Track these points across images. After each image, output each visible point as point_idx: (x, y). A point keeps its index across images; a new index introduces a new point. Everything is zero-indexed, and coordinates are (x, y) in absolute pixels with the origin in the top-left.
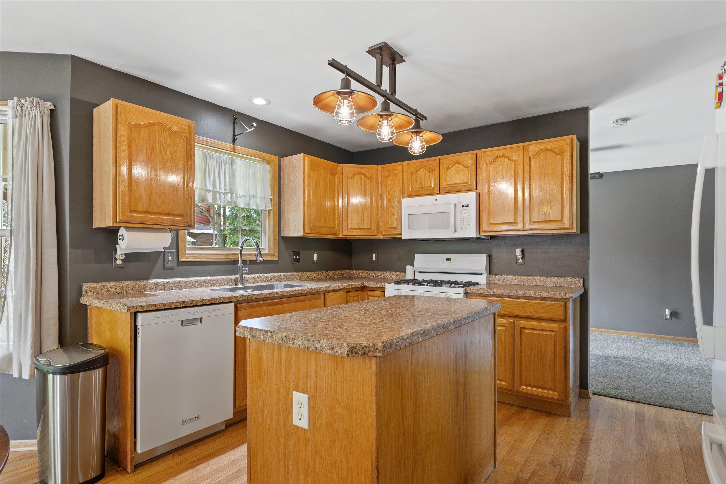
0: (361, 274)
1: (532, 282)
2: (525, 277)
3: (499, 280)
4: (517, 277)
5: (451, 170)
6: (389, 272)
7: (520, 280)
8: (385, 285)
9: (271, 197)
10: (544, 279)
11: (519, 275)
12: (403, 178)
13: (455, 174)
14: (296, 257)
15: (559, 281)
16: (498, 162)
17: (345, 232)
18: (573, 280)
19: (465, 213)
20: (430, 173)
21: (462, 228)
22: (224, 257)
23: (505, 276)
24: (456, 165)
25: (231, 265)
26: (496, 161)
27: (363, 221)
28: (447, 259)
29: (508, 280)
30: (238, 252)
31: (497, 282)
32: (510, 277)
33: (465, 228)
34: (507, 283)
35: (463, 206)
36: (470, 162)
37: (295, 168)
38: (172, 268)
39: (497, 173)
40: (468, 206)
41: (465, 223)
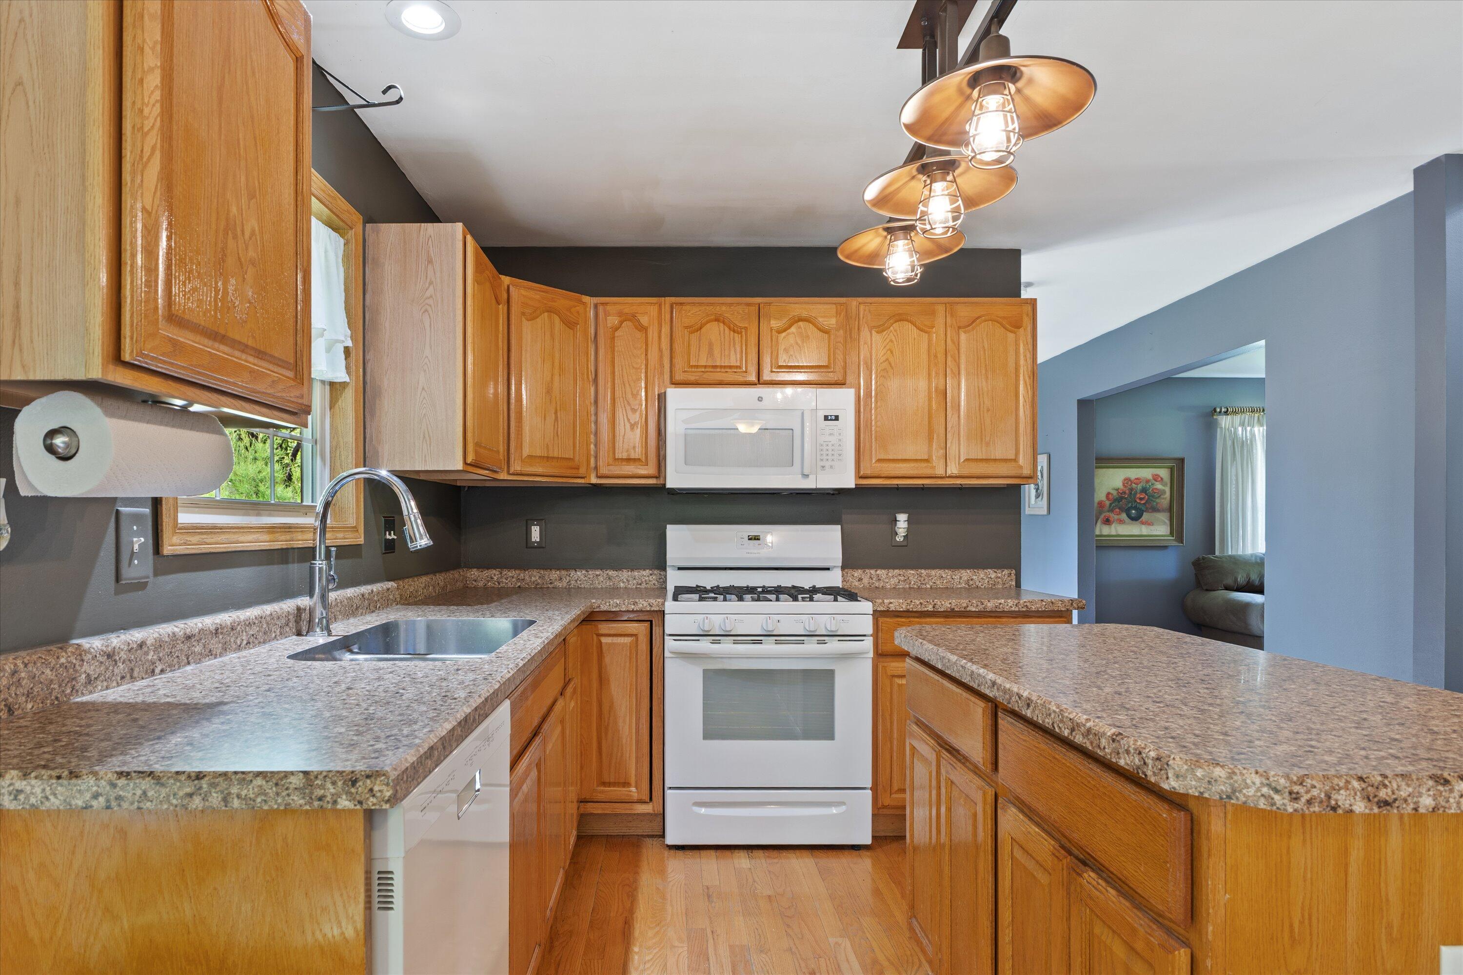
0: (495, 578)
1: (926, 580)
2: (912, 572)
3: (860, 580)
4: (897, 571)
5: (789, 334)
6: (584, 572)
7: (902, 578)
8: (665, 605)
9: (349, 343)
10: (946, 574)
11: (900, 569)
12: (660, 337)
13: (797, 343)
14: (390, 534)
15: (974, 577)
16: (896, 331)
17: (516, 467)
18: (1000, 575)
19: (831, 434)
20: (736, 335)
21: (823, 467)
23: (873, 572)
24: (801, 323)
26: (892, 328)
27: (556, 438)
28: (750, 537)
29: (879, 580)
31: (857, 584)
32: (882, 572)
34: (877, 584)
35: (826, 418)
36: (833, 321)
37: (430, 261)
38: (141, 586)
39: (892, 352)
40: (837, 418)
41: (824, 457)
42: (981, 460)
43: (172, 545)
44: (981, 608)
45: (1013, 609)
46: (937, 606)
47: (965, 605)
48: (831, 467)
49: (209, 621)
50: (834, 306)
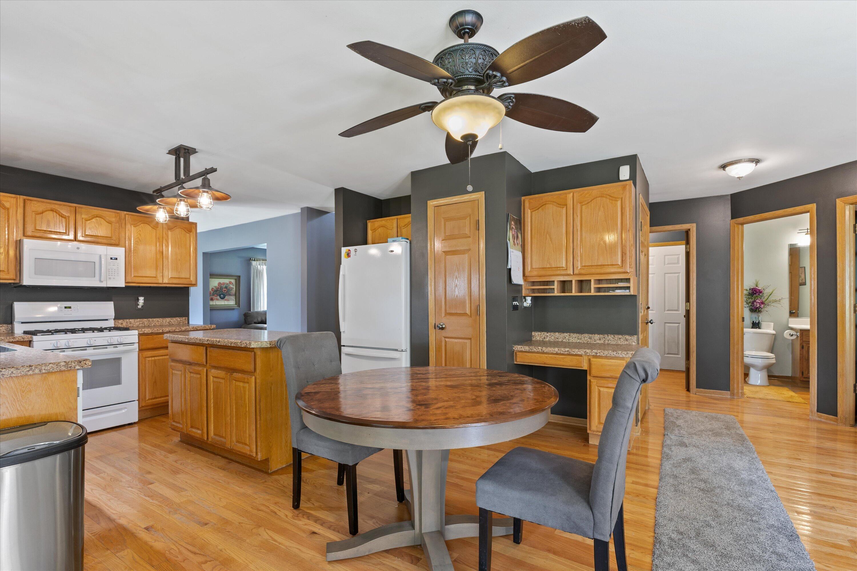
1: (152, 323)
2: (146, 320)
3: (123, 323)
4: (139, 320)
5: (91, 222)
7: (141, 322)
10: (160, 320)
11: (140, 318)
12: (17, 214)
13: (95, 226)
15: (171, 320)
16: (142, 227)
18: (181, 319)
19: (113, 265)
20: (63, 219)
21: (110, 278)
23: (128, 320)
24: (98, 218)
26: (140, 226)
28: (66, 308)
29: (131, 323)
31: (121, 325)
32: (132, 321)
34: (130, 325)
35: (111, 259)
36: (113, 219)
39: (140, 235)
40: (116, 259)
41: (110, 274)
42: (177, 278)
46: (164, 330)
47: (174, 329)
48: (114, 278)
50: (114, 213)
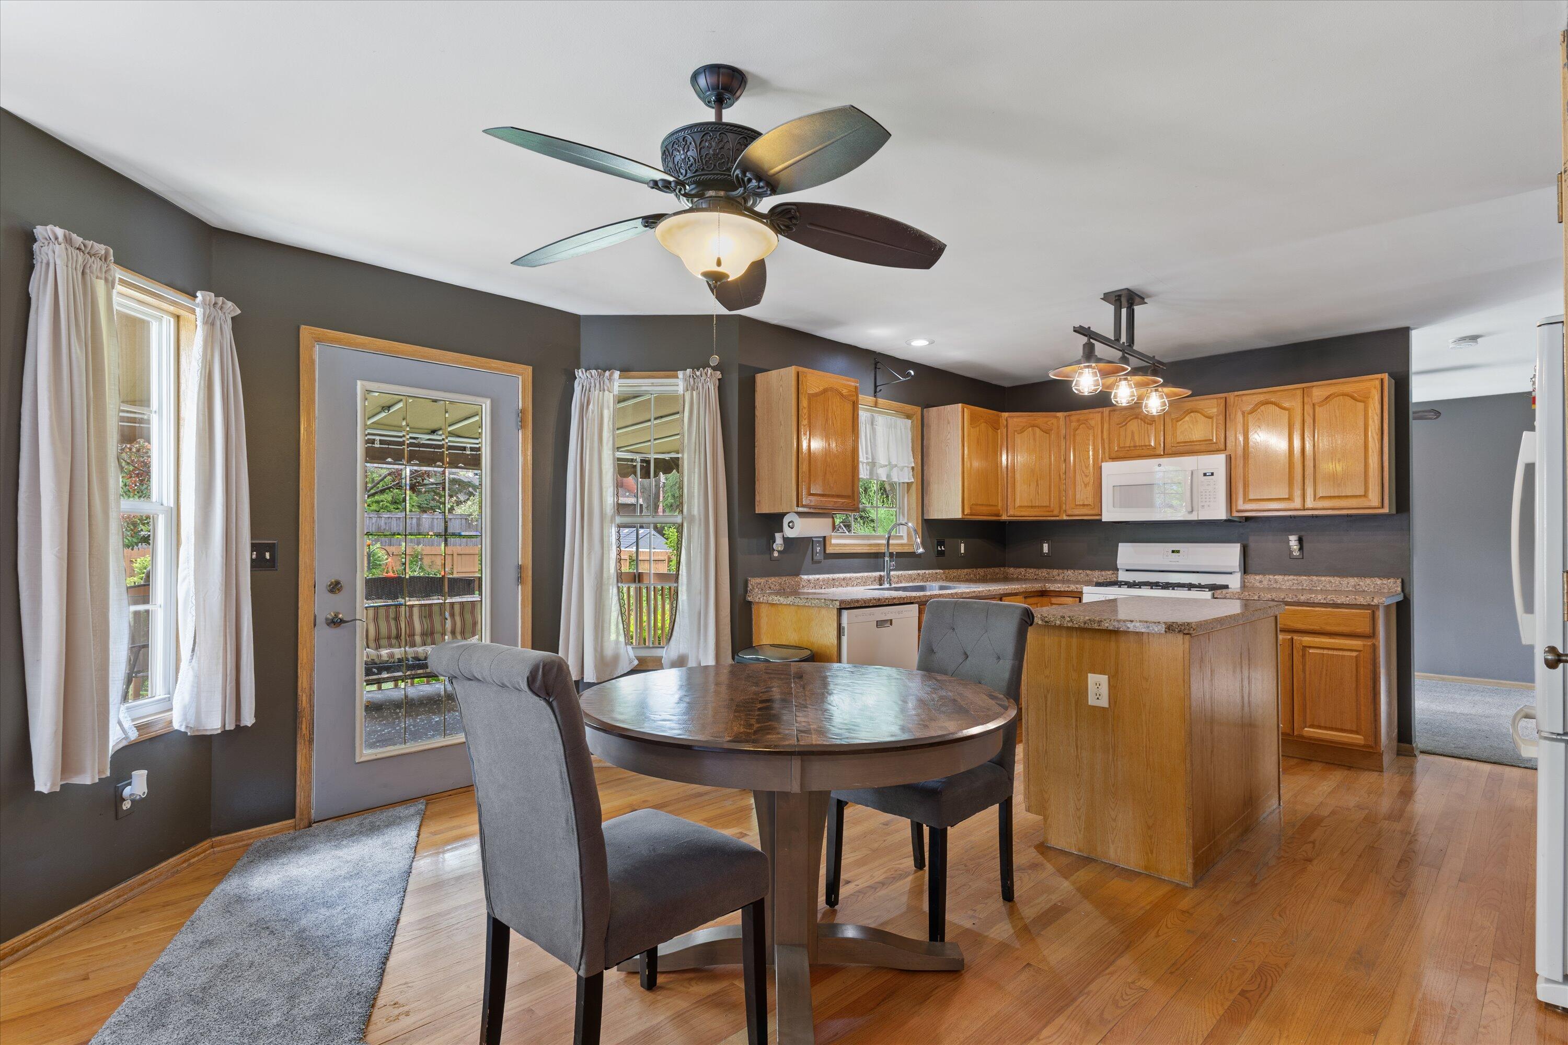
0: (1024, 573)
1: (1317, 584)
2: (1304, 578)
3: (1261, 582)
4: (1291, 577)
5: (1183, 422)
6: (1072, 571)
7: (1296, 582)
8: (1082, 589)
9: (913, 465)
10: (1336, 580)
11: (1295, 575)
12: (1102, 432)
13: (1189, 427)
14: (941, 548)
15: (1361, 583)
16: (1262, 411)
17: (1011, 512)
18: (1385, 582)
19: (1208, 485)
20: (1149, 426)
21: (1203, 506)
22: (868, 548)
23: (1271, 577)
24: (1192, 414)
25: (873, 558)
26: (1259, 410)
27: (1037, 494)
28: (1173, 552)
29: (1277, 582)
30: (885, 542)
31: (1258, 584)
32: (1279, 577)
33: (1209, 506)
34: (1275, 586)
35: (1205, 475)
36: (1215, 410)
37: (949, 423)
38: (819, 562)
40: (1212, 474)
41: (1208, 500)
42: (1337, 496)
43: (830, 550)
44: (1295, 599)
45: (1322, 601)
48: (1206, 506)
49: (842, 576)
50: (1215, 400)
